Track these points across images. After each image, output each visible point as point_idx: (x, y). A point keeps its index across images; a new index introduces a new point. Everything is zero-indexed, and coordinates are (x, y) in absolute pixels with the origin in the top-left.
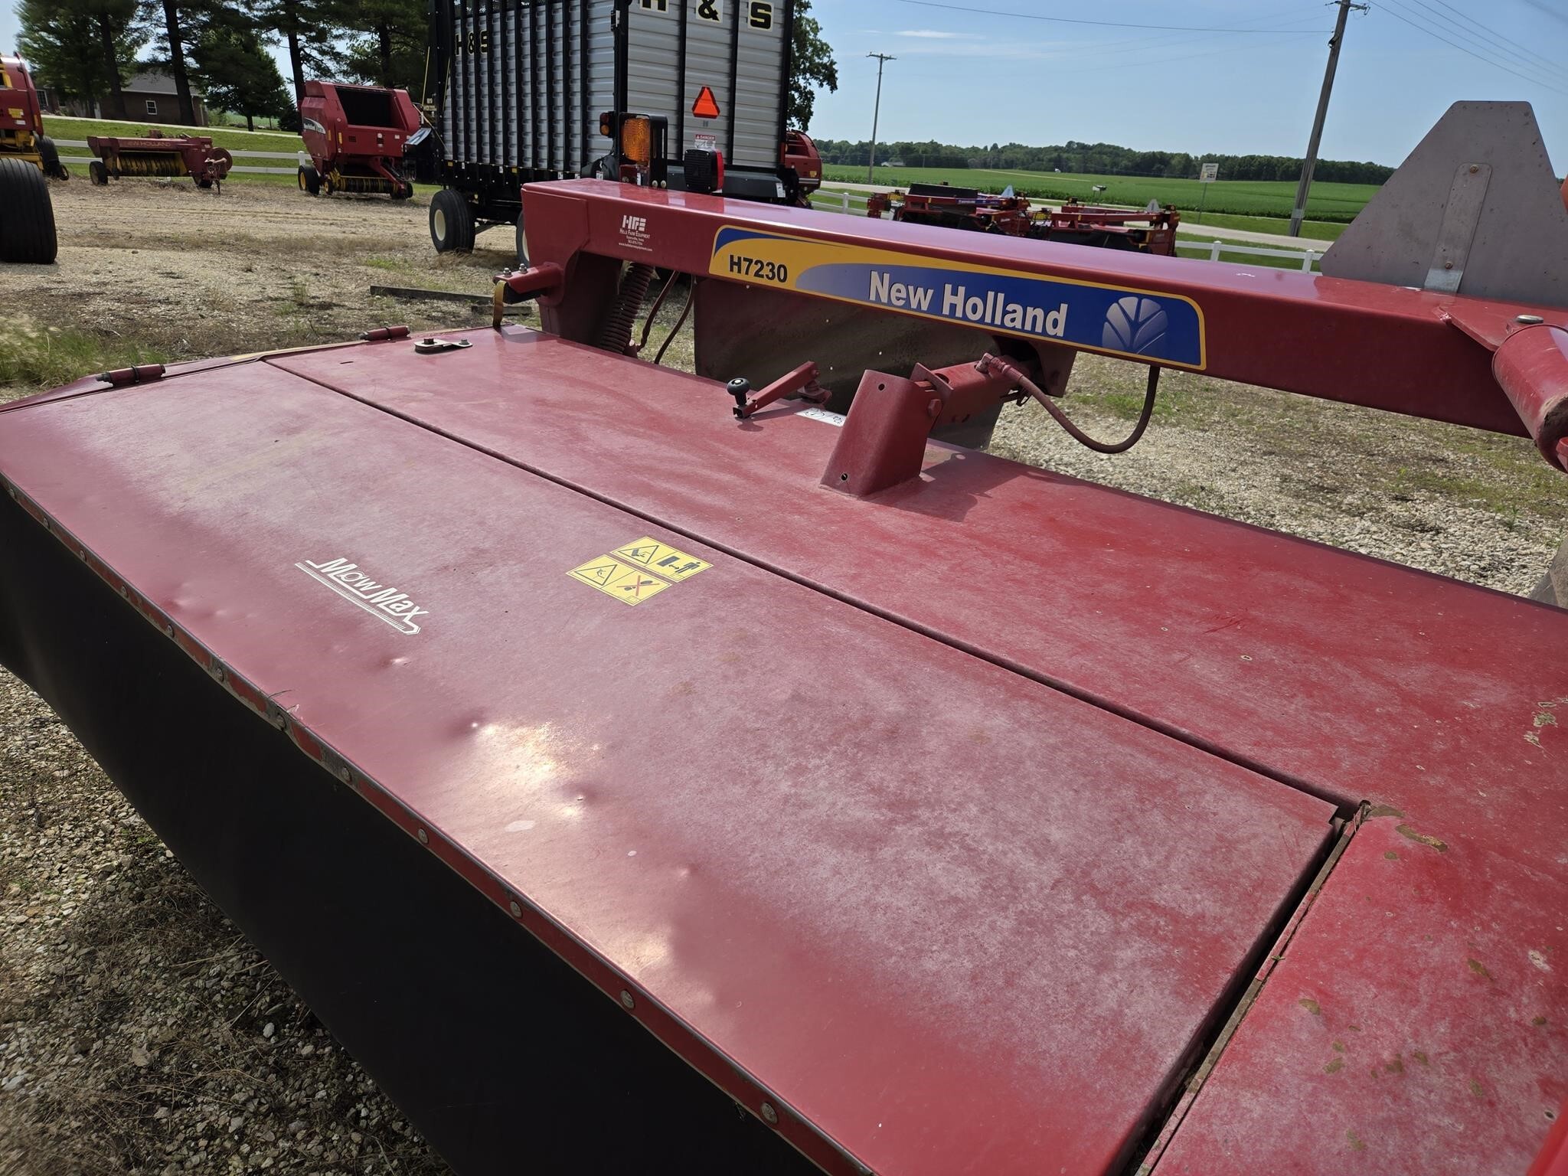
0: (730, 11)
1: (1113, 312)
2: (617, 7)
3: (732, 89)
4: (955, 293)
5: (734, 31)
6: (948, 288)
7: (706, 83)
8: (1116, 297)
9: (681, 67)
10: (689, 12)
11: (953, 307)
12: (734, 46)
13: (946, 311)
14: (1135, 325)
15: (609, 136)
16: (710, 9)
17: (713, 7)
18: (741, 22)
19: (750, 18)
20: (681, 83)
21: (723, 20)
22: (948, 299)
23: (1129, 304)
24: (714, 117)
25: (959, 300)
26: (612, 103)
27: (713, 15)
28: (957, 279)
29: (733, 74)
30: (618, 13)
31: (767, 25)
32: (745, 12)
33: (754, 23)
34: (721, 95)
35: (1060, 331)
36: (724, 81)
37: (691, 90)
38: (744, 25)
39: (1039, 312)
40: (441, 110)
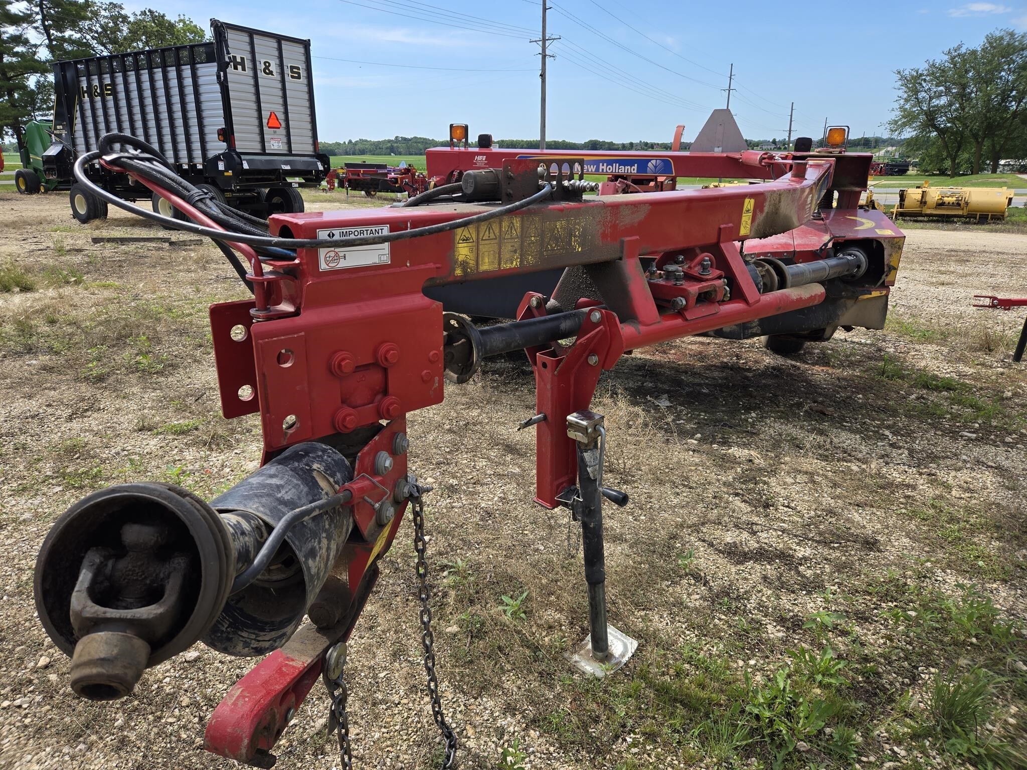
0: (279, 71)
1: (650, 164)
2: (219, 70)
3: (286, 113)
4: (603, 165)
5: (283, 81)
6: (601, 164)
7: (272, 110)
8: (650, 160)
9: (258, 101)
10: (259, 72)
11: (603, 169)
12: (284, 89)
13: (601, 171)
14: (656, 167)
15: (224, 141)
16: (269, 70)
17: (271, 68)
18: (286, 76)
19: (290, 74)
20: (259, 110)
21: (276, 76)
22: (601, 167)
23: (654, 162)
24: (279, 128)
25: (604, 167)
26: (223, 123)
27: (271, 73)
28: (603, 162)
29: (285, 104)
30: (222, 73)
31: (299, 78)
32: (287, 71)
33: (292, 77)
34: (281, 116)
35: (635, 171)
36: (282, 109)
37: (265, 115)
38: (288, 79)
39: (629, 167)
40: (71, 132)
